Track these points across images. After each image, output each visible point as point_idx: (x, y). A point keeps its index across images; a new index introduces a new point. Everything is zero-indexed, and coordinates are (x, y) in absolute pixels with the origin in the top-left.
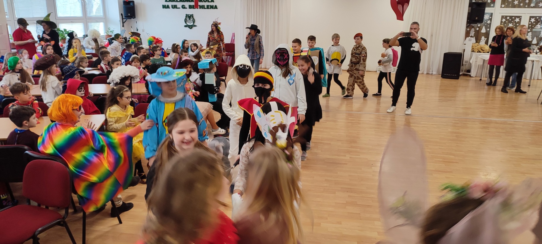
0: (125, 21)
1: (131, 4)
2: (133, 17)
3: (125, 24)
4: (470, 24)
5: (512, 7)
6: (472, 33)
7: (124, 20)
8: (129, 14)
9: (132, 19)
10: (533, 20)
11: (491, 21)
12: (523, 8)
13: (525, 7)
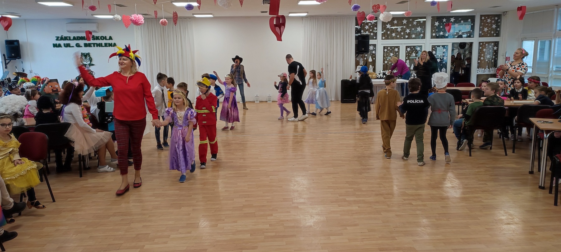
0: (9, 62)
1: (16, 43)
2: (19, 57)
3: (8, 66)
4: (358, 54)
5: (391, 39)
6: (362, 63)
7: (7, 61)
8: (13, 55)
9: (17, 59)
10: (409, 49)
11: (375, 51)
12: (400, 39)
13: (402, 39)
